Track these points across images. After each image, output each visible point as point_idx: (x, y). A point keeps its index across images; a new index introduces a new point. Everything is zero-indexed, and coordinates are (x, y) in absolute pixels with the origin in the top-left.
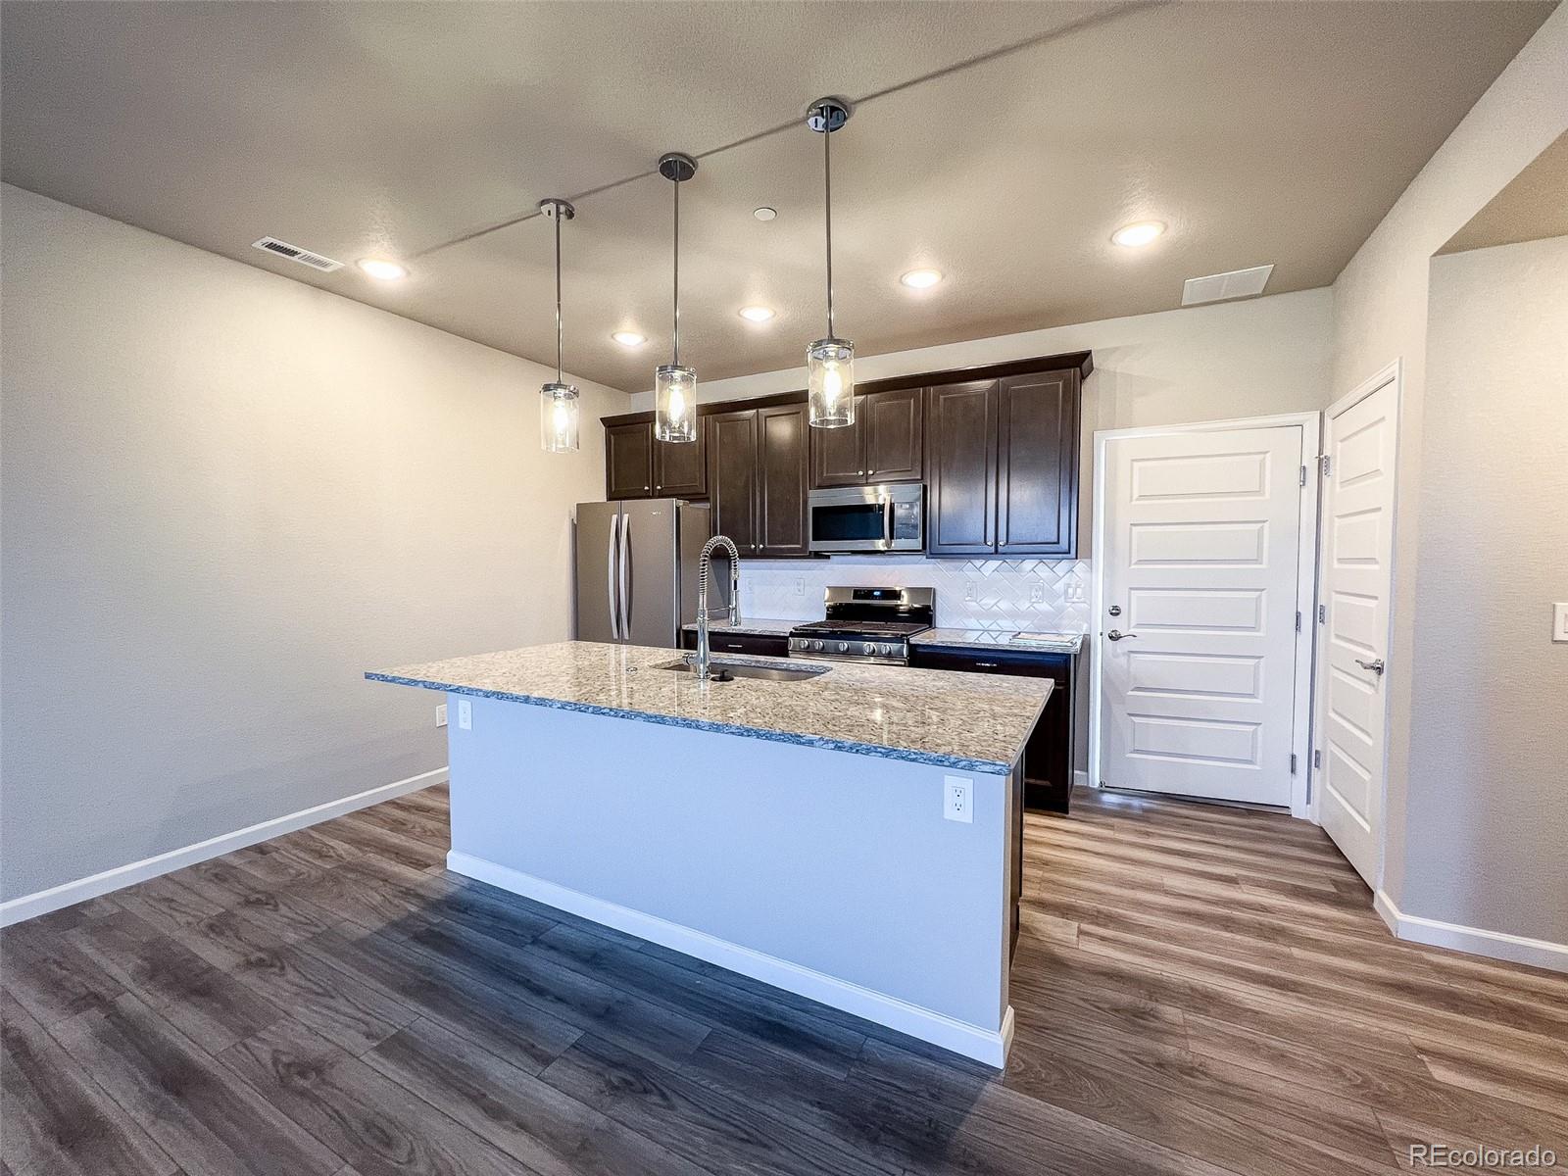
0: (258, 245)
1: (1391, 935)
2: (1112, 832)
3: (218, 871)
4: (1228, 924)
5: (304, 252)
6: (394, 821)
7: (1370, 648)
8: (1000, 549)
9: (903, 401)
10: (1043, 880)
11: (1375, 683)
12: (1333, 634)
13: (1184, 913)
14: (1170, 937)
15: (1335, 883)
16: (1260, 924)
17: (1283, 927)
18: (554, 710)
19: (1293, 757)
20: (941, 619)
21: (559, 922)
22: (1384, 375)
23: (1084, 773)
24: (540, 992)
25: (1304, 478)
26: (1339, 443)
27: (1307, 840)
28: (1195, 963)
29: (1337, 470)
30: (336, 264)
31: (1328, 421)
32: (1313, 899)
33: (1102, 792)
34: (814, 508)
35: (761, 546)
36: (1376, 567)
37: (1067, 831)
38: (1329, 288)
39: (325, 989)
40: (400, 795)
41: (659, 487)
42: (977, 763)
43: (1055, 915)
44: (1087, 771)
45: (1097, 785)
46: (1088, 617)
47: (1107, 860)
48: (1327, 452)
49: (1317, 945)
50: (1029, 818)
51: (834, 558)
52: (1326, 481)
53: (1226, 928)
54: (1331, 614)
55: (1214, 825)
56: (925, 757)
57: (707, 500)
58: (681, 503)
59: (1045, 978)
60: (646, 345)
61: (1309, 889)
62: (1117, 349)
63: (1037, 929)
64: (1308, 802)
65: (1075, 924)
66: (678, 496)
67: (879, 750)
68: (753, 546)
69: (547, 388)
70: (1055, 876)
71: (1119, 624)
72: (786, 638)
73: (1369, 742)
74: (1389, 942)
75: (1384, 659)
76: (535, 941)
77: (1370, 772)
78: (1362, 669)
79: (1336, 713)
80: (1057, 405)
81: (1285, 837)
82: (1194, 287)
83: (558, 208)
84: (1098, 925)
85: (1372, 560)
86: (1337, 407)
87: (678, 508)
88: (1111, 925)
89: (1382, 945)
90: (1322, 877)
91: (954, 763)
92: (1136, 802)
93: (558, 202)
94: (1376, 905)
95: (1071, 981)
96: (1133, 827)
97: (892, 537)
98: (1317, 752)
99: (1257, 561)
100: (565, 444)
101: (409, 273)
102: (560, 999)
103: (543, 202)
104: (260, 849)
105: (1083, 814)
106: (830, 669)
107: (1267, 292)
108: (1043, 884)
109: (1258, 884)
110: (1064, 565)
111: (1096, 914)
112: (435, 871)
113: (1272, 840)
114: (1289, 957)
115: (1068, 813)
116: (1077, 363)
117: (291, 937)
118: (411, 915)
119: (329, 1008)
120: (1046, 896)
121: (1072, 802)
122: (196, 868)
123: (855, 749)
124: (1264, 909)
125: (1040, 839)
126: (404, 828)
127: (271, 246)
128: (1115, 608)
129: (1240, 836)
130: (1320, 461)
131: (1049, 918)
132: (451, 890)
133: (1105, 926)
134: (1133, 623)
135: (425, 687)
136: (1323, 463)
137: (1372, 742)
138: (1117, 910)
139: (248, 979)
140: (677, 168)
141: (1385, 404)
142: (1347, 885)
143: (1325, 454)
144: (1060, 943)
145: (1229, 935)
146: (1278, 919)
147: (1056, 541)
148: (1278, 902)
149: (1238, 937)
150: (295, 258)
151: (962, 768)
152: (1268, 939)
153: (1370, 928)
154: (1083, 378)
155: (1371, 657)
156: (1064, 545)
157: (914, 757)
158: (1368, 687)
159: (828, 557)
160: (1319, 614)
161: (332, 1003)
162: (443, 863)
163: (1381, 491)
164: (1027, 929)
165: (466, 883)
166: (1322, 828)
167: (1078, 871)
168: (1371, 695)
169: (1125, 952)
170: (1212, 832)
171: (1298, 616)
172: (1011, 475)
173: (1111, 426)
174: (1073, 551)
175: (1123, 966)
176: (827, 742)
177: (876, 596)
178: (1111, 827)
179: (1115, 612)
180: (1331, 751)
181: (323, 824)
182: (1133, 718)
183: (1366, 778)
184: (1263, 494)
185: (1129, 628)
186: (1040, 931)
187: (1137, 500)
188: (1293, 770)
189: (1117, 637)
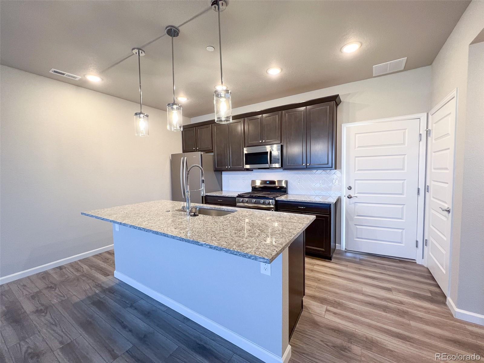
0: (51, 72)
1: (453, 317)
2: (346, 268)
3: (44, 275)
4: (385, 309)
5: (67, 73)
6: (105, 258)
7: (445, 202)
8: (308, 167)
9: (274, 116)
10: (317, 287)
11: (447, 216)
12: (432, 197)
13: (368, 303)
14: (361, 314)
15: (431, 292)
16: (398, 309)
17: (408, 311)
18: (128, 228)
19: (417, 242)
20: (289, 191)
21: (142, 299)
22: (450, 96)
23: (340, 245)
24: (124, 327)
25: (421, 138)
26: (434, 124)
27: (421, 273)
28: (370, 326)
29: (433, 134)
30: (79, 77)
31: (430, 116)
32: (420, 299)
33: (346, 252)
34: (245, 154)
35: (229, 167)
36: (447, 171)
37: (330, 268)
38: (430, 66)
39: (55, 323)
40: (110, 249)
41: (198, 148)
42: (258, 258)
43: (317, 302)
44: (341, 244)
45: (344, 249)
46: (340, 190)
47: (343, 280)
48: (430, 128)
49: (421, 320)
51: (254, 171)
52: (429, 138)
53: (385, 311)
54: (431, 189)
55: (386, 266)
56: (240, 253)
57: (212, 152)
58: (202, 153)
59: (309, 330)
60: (189, 101)
61: (420, 294)
62: (349, 94)
63: (310, 308)
64: (423, 258)
65: (325, 307)
66: (201, 151)
67: (224, 249)
68: (227, 167)
69: (136, 114)
70: (321, 286)
71: (351, 193)
72: (235, 198)
73: (445, 239)
74: (451, 320)
75: (450, 208)
76: (131, 306)
77: (445, 251)
78: (442, 211)
79: (433, 226)
80: (327, 115)
81: (413, 271)
82: (376, 68)
83: (139, 52)
84: (334, 307)
85: (446, 169)
86: (433, 111)
87: (201, 155)
88: (339, 308)
89: (448, 321)
90: (426, 289)
91: (250, 257)
92: (358, 256)
93: (139, 49)
94: (447, 303)
95: (319, 332)
96: (355, 266)
97: (271, 163)
98: (426, 240)
99: (403, 169)
100: (143, 134)
101: (103, 80)
102: (130, 331)
103: (133, 49)
104: (60, 268)
105: (337, 261)
106: (236, 211)
107: (406, 69)
108: (316, 289)
109: (399, 291)
110: (332, 172)
111: (334, 302)
112: (110, 277)
113: (407, 273)
114: (409, 325)
115: (331, 260)
116: (335, 100)
117: (55, 301)
118: (96, 294)
119: (54, 330)
120: (317, 294)
121: (334, 256)
122: (38, 274)
123: (216, 248)
124: (401, 303)
125: (319, 270)
126: (108, 261)
127: (55, 72)
128: (350, 187)
129: (394, 271)
130: (427, 131)
131: (315, 303)
132: (112, 284)
133: (336, 308)
134: (356, 192)
135: (95, 218)
136: (428, 133)
137: (446, 238)
138: (343, 301)
139: (33, 317)
140: (173, 32)
141: (451, 107)
142: (436, 293)
143: (429, 129)
144: (319, 315)
145: (385, 314)
146: (406, 307)
147: (327, 163)
148: (407, 300)
149: (389, 315)
150: (65, 76)
151: (253, 259)
152: (401, 316)
153: (443, 313)
154: (337, 105)
155: (446, 206)
156: (330, 165)
157: (236, 253)
158: (445, 218)
159: (252, 170)
160: (427, 189)
161: (55, 328)
162: (113, 275)
163: (450, 142)
164: (306, 308)
165: (117, 282)
166: (427, 268)
167: (331, 284)
168: (445, 220)
169: (341, 319)
170: (385, 269)
171: (419, 190)
172: (311, 141)
173: (348, 122)
174: (333, 166)
175: (341, 327)
176: (207, 245)
177: (268, 183)
178: (346, 266)
179: (350, 188)
180: (431, 240)
181: (83, 259)
182: (357, 226)
183: (444, 253)
184: (405, 145)
185: (355, 194)
186: (311, 309)
187: (357, 148)
188: (417, 246)
189: (351, 197)
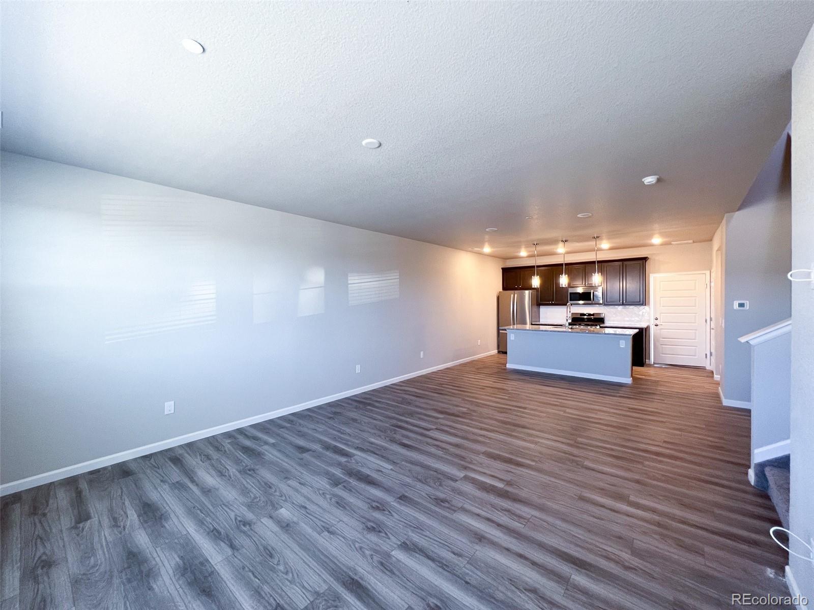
8: (624, 303)
19: (706, 354)
20: (606, 321)
23: (649, 360)
25: (707, 286)
31: (712, 273)
34: (570, 293)
35: (553, 302)
38: (711, 242)
41: (520, 286)
45: (653, 363)
46: (649, 320)
50: (634, 368)
58: (532, 291)
62: (654, 254)
64: (710, 364)
68: (551, 302)
71: (657, 322)
97: (593, 300)
98: (711, 352)
99: (695, 306)
107: (694, 242)
110: (642, 307)
116: (644, 260)
134: (661, 322)
143: (711, 281)
147: (639, 301)
160: (711, 319)
171: (706, 320)
172: (627, 285)
174: (644, 304)
177: (587, 315)
179: (656, 319)
182: (662, 346)
184: (696, 290)
188: (706, 357)
189: (657, 325)
